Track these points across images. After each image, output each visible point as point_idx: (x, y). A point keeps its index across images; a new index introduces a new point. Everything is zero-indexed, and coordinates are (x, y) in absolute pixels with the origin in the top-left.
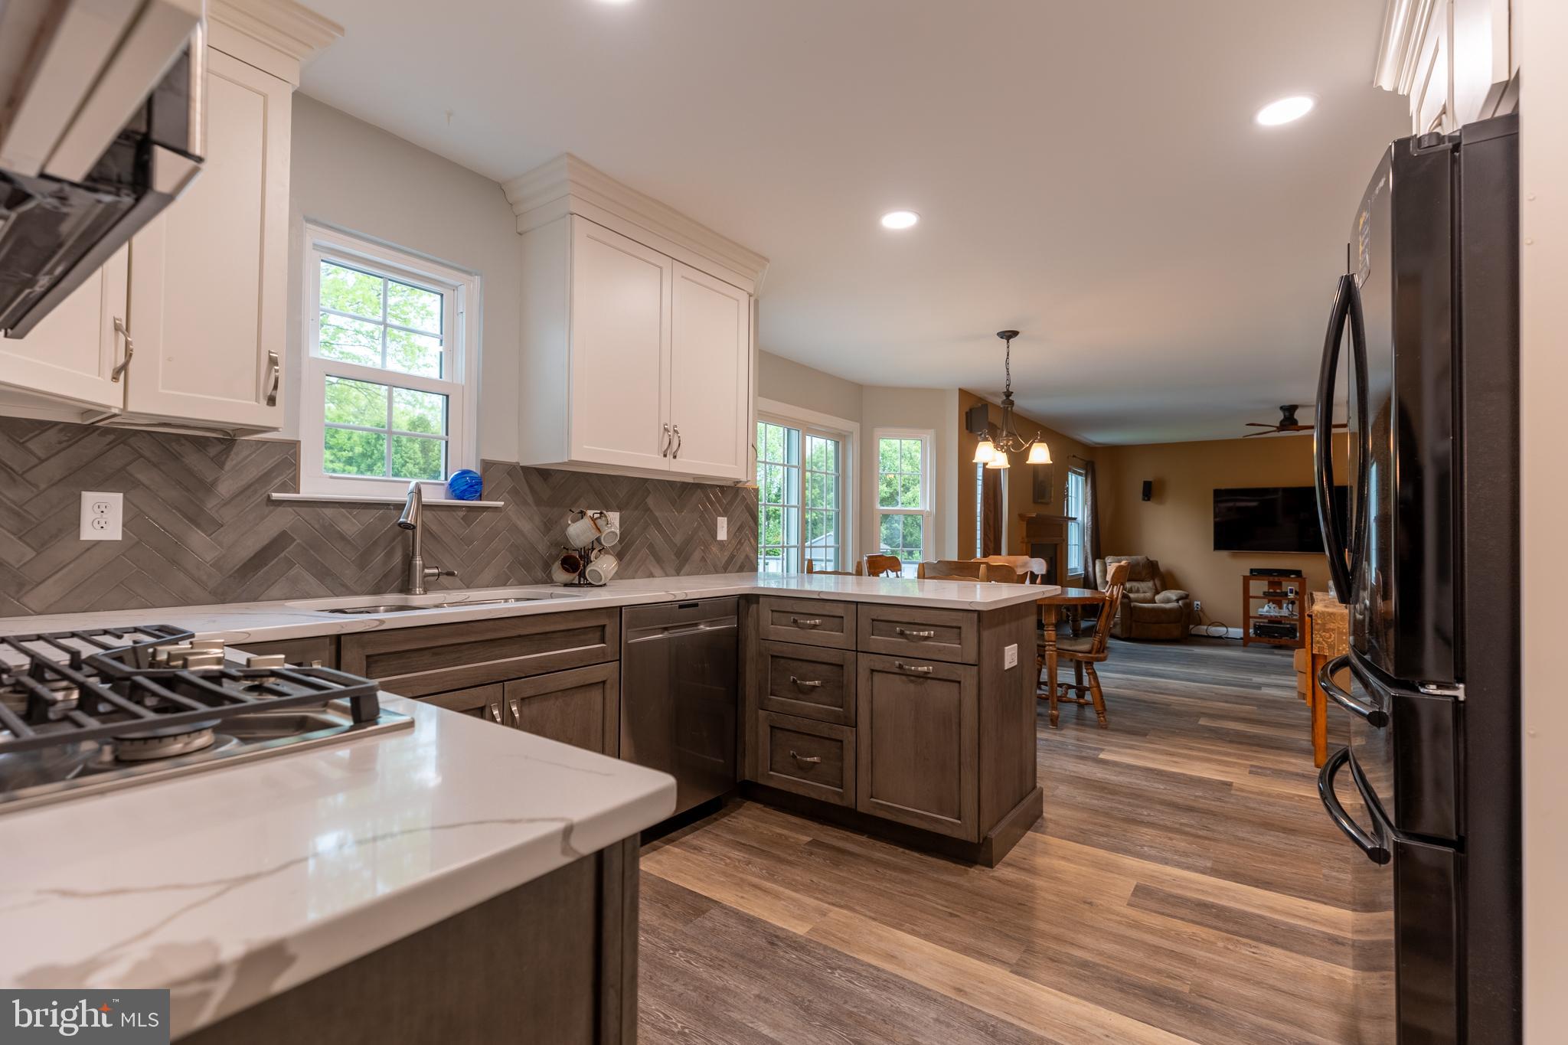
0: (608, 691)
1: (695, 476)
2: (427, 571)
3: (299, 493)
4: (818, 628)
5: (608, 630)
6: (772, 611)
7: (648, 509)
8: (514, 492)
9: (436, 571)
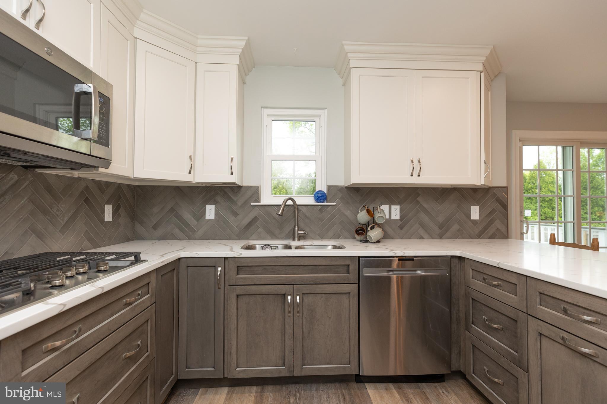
0: (351, 299)
1: (451, 185)
2: (299, 232)
3: (260, 203)
4: (500, 287)
5: (351, 268)
6: (472, 270)
7: (418, 202)
8: (342, 198)
9: (303, 232)
